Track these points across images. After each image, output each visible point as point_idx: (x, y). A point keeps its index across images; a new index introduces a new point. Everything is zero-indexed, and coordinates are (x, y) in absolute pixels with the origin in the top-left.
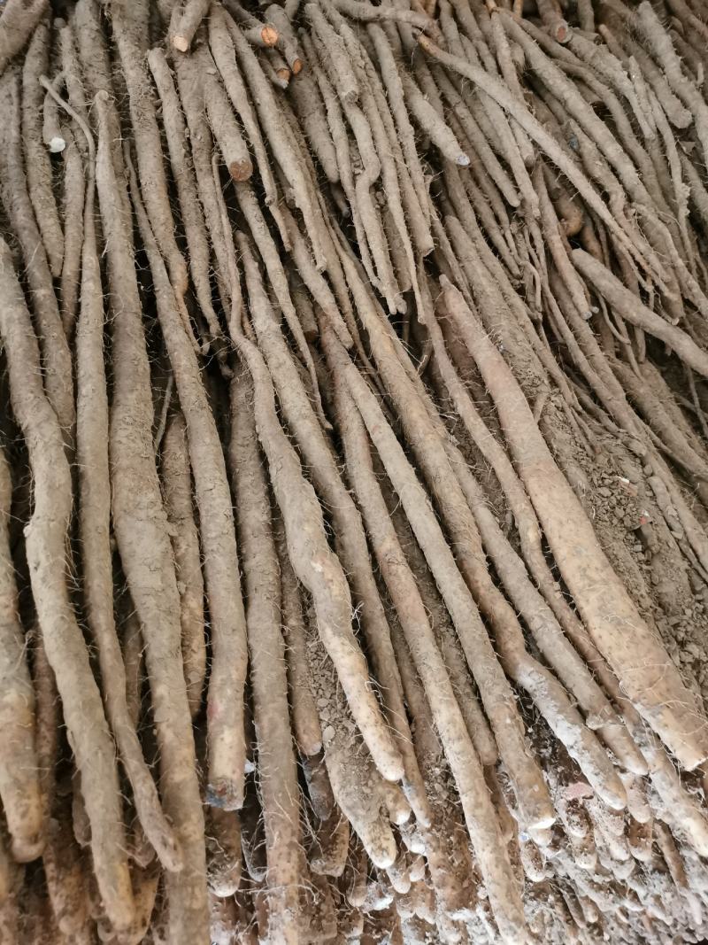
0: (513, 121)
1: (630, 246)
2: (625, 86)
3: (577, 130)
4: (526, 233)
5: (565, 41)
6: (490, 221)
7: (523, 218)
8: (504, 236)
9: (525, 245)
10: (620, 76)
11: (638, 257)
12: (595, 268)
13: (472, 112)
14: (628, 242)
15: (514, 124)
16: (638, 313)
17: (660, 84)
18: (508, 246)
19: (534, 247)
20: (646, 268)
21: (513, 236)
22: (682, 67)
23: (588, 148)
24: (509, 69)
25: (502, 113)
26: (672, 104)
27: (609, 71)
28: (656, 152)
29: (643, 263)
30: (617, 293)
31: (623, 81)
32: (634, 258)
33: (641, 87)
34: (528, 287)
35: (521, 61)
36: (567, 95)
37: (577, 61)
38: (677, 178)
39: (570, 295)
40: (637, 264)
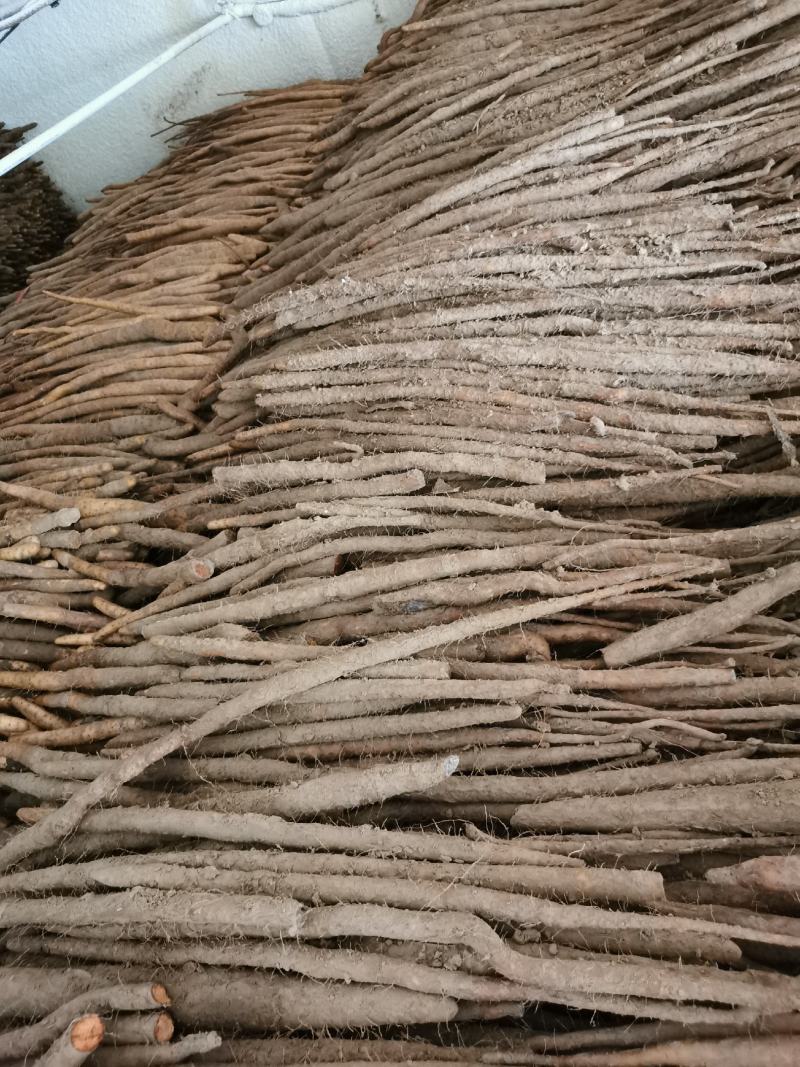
0: (367, 672)
1: (623, 589)
2: (337, 523)
3: (399, 596)
4: (555, 712)
5: (212, 571)
6: (522, 756)
7: (532, 709)
8: (553, 745)
9: (578, 721)
10: (319, 525)
11: (644, 585)
12: (646, 641)
13: (308, 721)
14: (615, 590)
15: (373, 672)
16: (737, 611)
17: (344, 488)
18: (576, 745)
19: (585, 709)
20: (662, 581)
21: (554, 731)
22: (332, 461)
23: (438, 592)
24: (261, 649)
25: (350, 683)
26: (387, 483)
27: (302, 535)
28: (439, 521)
29: (654, 583)
30: (698, 627)
31: (330, 525)
32: (641, 591)
33: (346, 509)
34: (668, 740)
35: (244, 631)
36: (331, 592)
37: (252, 566)
38: (503, 510)
39: (692, 686)
40: (652, 589)
